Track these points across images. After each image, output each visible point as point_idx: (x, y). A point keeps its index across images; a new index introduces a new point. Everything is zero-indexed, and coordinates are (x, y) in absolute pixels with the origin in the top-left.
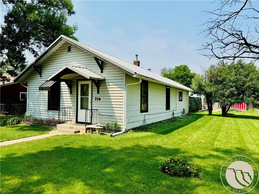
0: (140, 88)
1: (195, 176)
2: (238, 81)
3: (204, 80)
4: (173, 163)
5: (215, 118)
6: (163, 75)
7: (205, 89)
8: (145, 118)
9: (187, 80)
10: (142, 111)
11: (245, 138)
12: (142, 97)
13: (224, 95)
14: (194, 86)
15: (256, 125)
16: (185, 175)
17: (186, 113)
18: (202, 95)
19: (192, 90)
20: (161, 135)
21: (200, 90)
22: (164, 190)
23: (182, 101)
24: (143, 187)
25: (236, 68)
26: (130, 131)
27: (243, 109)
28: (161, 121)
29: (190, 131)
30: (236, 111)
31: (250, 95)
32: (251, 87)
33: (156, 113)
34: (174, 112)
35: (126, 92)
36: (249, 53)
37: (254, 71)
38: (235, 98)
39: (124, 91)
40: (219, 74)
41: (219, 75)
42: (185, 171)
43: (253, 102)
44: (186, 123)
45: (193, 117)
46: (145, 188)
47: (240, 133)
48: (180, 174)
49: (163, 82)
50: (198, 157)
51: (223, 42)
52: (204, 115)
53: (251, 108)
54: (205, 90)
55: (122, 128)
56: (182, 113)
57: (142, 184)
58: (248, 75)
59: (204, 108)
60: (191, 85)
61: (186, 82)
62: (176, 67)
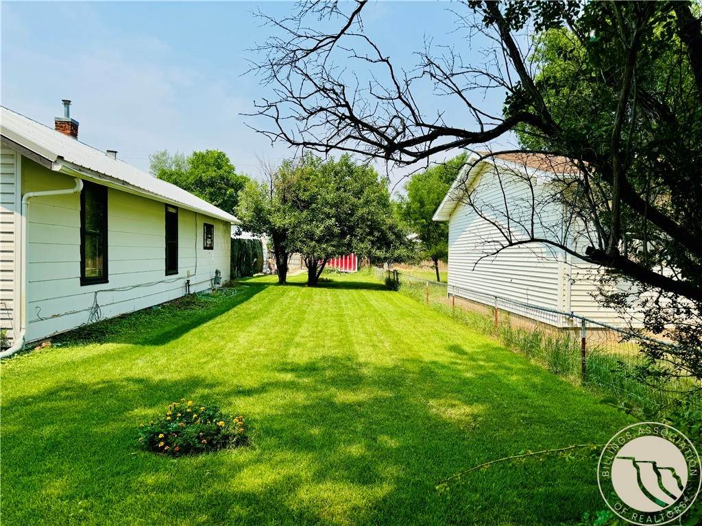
0: (79, 209)
1: (237, 444)
2: (341, 204)
3: (267, 197)
4: (180, 421)
5: (293, 291)
6: (158, 173)
7: (271, 220)
8: (96, 301)
9: (225, 194)
10: (85, 281)
11: (353, 333)
12: (87, 237)
13: (313, 235)
14: (244, 211)
15: (373, 302)
16: (213, 446)
17: (222, 281)
18: (264, 234)
19: (239, 221)
20: (147, 348)
21: (259, 221)
22: (152, 500)
23: (211, 248)
24: (86, 509)
25: (339, 172)
26: (44, 344)
27: (350, 267)
28: (150, 308)
29: (230, 328)
30: (339, 272)
31: (365, 238)
32: (367, 219)
33: (135, 284)
34: (188, 281)
35: (24, 218)
36: (359, 141)
37: (372, 183)
38: (334, 243)
39: (19, 215)
40: (303, 183)
41: (302, 186)
42: (213, 435)
43: (369, 253)
44: (223, 308)
45: (241, 290)
46: (92, 508)
47: (342, 321)
48: (199, 446)
49: (156, 194)
50: (248, 393)
51: (301, 105)
52: (269, 284)
53: (366, 265)
54: (270, 222)
55: (12, 338)
56: (213, 281)
57: (81, 499)
58: (361, 192)
59: (269, 267)
60: (235, 208)
61: (223, 199)
62: (195, 154)
